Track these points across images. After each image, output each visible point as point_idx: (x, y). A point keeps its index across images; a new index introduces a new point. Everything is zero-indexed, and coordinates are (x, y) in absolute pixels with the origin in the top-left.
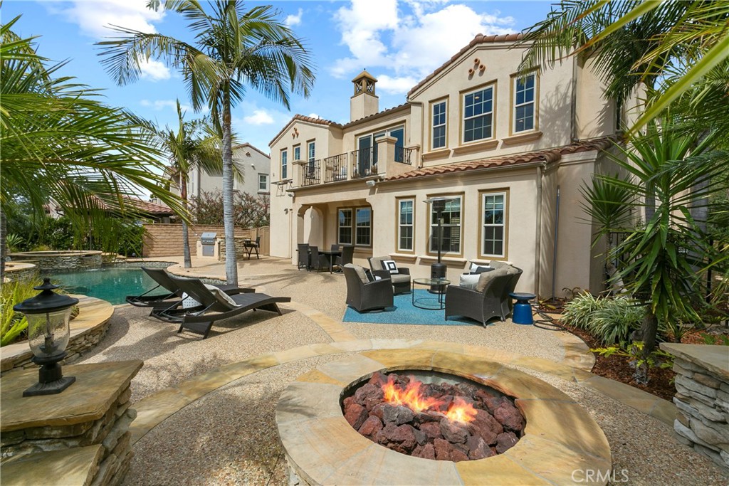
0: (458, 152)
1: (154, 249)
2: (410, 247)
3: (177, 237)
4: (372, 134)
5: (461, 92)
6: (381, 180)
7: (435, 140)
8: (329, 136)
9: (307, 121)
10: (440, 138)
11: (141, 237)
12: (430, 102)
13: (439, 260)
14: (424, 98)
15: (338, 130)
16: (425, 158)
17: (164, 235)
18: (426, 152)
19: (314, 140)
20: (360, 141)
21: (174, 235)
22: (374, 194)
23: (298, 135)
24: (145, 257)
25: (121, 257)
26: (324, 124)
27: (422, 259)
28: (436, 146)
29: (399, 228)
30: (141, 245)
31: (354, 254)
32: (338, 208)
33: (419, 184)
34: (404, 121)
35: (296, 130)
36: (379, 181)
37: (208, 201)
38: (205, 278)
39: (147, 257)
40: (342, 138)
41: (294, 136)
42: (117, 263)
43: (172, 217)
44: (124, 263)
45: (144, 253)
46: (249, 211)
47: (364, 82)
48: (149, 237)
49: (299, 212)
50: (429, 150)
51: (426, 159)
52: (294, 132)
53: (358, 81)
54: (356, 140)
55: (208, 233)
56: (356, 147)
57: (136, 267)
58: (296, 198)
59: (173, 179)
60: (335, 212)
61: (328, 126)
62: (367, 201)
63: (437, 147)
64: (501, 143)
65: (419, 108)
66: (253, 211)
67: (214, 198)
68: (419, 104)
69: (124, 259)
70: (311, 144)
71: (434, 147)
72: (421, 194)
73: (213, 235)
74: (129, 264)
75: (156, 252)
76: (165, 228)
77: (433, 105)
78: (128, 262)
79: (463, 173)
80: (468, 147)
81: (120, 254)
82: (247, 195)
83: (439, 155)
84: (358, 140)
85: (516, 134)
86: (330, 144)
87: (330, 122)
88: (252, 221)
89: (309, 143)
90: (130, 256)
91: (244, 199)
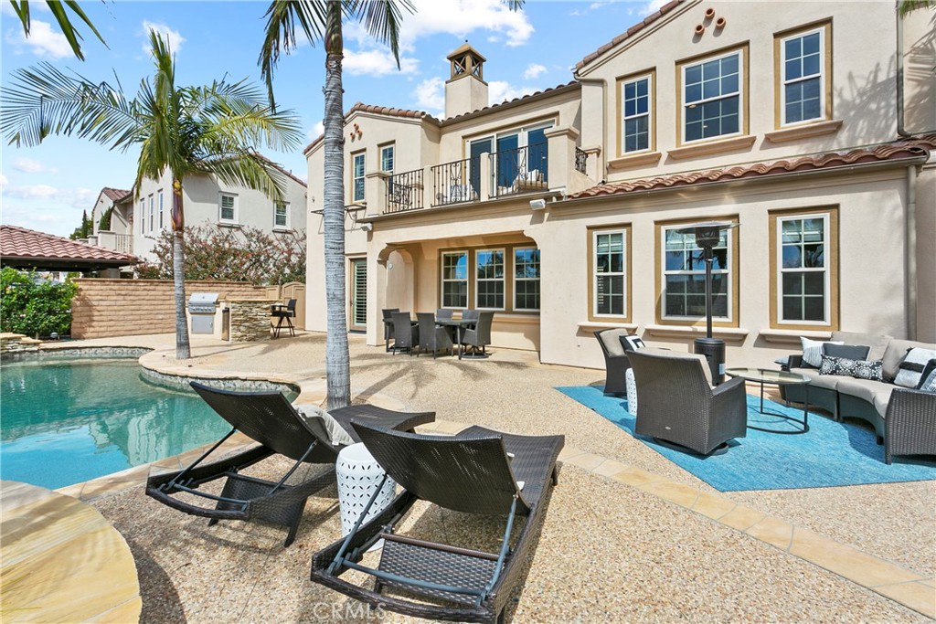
0: (674, 157)
1: (94, 324)
2: (618, 309)
3: (138, 302)
4: (494, 134)
5: (679, 63)
6: (559, 197)
7: (628, 140)
8: (422, 137)
9: (380, 112)
10: (637, 135)
11: (69, 304)
12: (619, 79)
13: (709, 333)
14: (609, 71)
15: (436, 128)
16: (612, 167)
17: (115, 298)
18: (612, 157)
19: (393, 142)
20: (472, 145)
21: (132, 298)
22: (542, 222)
23: (360, 135)
24: (76, 339)
25: (29, 340)
26: (413, 117)
27: (648, 331)
28: (630, 147)
29: (595, 279)
30: (69, 319)
31: (493, 324)
32: (440, 251)
33: (640, 204)
34: (557, 114)
35: (357, 128)
36: (554, 200)
37: (193, 242)
38: (236, 379)
39: (79, 337)
40: (438, 141)
41: (353, 138)
42: (20, 353)
43: (126, 269)
44: (38, 351)
45: (74, 331)
46: (262, 258)
47: (468, 59)
48: (86, 303)
49: (380, 256)
50: (618, 154)
51: (614, 168)
52: (353, 131)
53: (458, 58)
54: (464, 145)
55: (202, 294)
56: (464, 155)
57: (61, 359)
58: (374, 233)
59: (116, 208)
60: (436, 258)
61: (420, 120)
62: (526, 234)
63: (633, 149)
64: (760, 140)
65: (598, 89)
66: (269, 257)
67: (202, 237)
68: (601, 82)
69: (35, 344)
70: (387, 150)
71: (627, 151)
72: (643, 221)
73: (211, 297)
74: (46, 354)
75: (97, 329)
76: (116, 287)
77: (623, 84)
78: (44, 350)
79: (741, 182)
80: (695, 149)
81: (28, 335)
82: (259, 233)
83: (640, 162)
84: (468, 145)
85: (786, 126)
86: (423, 149)
87: (423, 113)
88: (266, 275)
89: (382, 148)
90: (45, 336)
91: (254, 239)
